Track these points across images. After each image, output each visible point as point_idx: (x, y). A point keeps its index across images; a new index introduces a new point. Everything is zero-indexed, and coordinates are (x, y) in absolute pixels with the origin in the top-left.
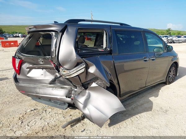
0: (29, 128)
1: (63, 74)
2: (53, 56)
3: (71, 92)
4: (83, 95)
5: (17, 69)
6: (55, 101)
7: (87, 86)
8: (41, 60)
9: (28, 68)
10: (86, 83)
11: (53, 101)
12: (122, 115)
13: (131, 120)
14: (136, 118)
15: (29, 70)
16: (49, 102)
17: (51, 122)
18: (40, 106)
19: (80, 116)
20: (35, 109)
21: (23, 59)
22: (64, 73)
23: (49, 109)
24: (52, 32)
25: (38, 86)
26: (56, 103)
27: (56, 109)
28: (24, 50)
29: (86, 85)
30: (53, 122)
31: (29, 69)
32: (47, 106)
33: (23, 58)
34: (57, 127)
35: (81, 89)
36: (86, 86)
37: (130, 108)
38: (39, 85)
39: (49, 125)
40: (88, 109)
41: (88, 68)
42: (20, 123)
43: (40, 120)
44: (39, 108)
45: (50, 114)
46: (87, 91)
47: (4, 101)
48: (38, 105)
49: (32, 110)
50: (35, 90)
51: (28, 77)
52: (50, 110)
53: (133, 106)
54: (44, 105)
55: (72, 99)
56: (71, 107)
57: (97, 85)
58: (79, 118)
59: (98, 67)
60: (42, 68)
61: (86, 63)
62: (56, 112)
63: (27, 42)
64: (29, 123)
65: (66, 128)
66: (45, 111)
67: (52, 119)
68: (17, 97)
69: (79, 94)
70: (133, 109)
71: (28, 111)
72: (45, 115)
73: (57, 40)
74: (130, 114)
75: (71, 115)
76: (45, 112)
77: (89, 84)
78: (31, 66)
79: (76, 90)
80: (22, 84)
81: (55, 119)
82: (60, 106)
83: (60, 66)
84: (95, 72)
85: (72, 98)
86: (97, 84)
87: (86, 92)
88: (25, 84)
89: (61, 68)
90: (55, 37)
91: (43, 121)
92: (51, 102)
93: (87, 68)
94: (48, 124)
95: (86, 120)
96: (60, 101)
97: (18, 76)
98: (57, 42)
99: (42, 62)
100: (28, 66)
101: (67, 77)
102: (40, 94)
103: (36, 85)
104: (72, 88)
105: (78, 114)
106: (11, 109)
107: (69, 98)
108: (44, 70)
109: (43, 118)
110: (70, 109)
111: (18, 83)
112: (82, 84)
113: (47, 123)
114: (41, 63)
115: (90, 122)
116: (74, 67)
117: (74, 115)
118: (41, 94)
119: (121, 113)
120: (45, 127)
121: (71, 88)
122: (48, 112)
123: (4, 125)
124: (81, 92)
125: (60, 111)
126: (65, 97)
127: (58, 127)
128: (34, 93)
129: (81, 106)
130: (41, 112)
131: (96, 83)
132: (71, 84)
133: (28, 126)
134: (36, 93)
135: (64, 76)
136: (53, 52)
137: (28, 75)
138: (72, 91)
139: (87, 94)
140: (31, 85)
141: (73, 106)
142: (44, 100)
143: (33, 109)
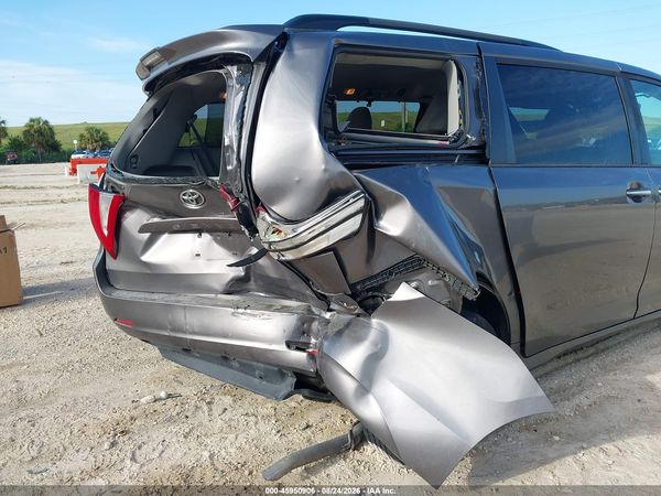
0: (135, 467)
1: (270, 243)
2: (229, 168)
3: (310, 326)
4: (358, 340)
5: (106, 232)
6: (245, 361)
7: (373, 297)
8: (193, 194)
9: (143, 229)
10: (368, 285)
11: (236, 364)
12: (533, 436)
13: (577, 461)
14: (602, 456)
15: (146, 236)
16: (222, 365)
17: (223, 452)
18: (193, 382)
19: (347, 432)
20: (169, 396)
21: (127, 192)
22: (275, 238)
23: (223, 398)
24: (229, 68)
25: (179, 298)
26: (247, 369)
27: (250, 396)
28: (133, 160)
29: (368, 291)
30: (232, 450)
31: (148, 234)
32: (218, 383)
33: (126, 189)
34: (247, 472)
35: (349, 312)
36: (368, 298)
37: (567, 409)
38: (186, 298)
39: (215, 462)
40: (380, 402)
41: (378, 217)
42: (106, 446)
43: (182, 439)
44: (184, 391)
45: (227, 416)
46: (375, 321)
47: (65, 361)
48: (186, 381)
49: (161, 399)
50: (170, 316)
51: (146, 264)
52: (228, 400)
53: (582, 400)
54: (209, 381)
55: (311, 356)
56: (306, 392)
57: (419, 295)
58: (343, 440)
59: (424, 207)
60: (195, 226)
61: (366, 189)
62: (251, 411)
63: (145, 131)
64: (140, 448)
65: (286, 479)
66: (209, 403)
67: (232, 437)
68: (113, 349)
69: (339, 333)
70: (582, 413)
71: (143, 400)
72: (205, 422)
73: (245, 96)
74: (570, 435)
75: (308, 426)
76: (205, 408)
77: (381, 288)
78: (156, 220)
79: (328, 315)
80: (125, 293)
81: (241, 439)
82: (264, 383)
83: (257, 205)
84: (407, 231)
85: (310, 350)
86: (417, 289)
87: (368, 326)
88: (135, 294)
89: (263, 214)
90: (238, 86)
91: (193, 444)
92: (231, 367)
93: (372, 212)
94: (211, 457)
95: (370, 448)
96: (264, 363)
97: (111, 264)
98: (247, 105)
99: (197, 201)
100: (145, 222)
101: (289, 256)
102: (185, 333)
103: (173, 298)
104: (314, 309)
105: (339, 421)
106: (86, 391)
107: (298, 349)
108: (206, 237)
109: (196, 433)
110: (307, 402)
111: (109, 290)
112: (352, 286)
113: (206, 454)
114: (193, 207)
115: (390, 461)
116: (316, 208)
117: (323, 426)
118: (190, 333)
119: (527, 428)
120: (199, 469)
121: (309, 310)
122: (217, 410)
123: (44, 450)
124: (348, 325)
125: (267, 407)
126: (283, 348)
127: (251, 473)
128: (166, 329)
129: (348, 385)
130: (190, 407)
131: (414, 284)
132: (309, 292)
133: (133, 459)
134: (174, 330)
135: (275, 251)
136: (230, 147)
137: (146, 258)
138: (314, 319)
139: (373, 335)
140: (156, 296)
141: (314, 386)
142: (203, 357)
143: (163, 394)
